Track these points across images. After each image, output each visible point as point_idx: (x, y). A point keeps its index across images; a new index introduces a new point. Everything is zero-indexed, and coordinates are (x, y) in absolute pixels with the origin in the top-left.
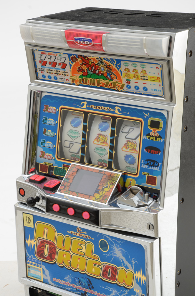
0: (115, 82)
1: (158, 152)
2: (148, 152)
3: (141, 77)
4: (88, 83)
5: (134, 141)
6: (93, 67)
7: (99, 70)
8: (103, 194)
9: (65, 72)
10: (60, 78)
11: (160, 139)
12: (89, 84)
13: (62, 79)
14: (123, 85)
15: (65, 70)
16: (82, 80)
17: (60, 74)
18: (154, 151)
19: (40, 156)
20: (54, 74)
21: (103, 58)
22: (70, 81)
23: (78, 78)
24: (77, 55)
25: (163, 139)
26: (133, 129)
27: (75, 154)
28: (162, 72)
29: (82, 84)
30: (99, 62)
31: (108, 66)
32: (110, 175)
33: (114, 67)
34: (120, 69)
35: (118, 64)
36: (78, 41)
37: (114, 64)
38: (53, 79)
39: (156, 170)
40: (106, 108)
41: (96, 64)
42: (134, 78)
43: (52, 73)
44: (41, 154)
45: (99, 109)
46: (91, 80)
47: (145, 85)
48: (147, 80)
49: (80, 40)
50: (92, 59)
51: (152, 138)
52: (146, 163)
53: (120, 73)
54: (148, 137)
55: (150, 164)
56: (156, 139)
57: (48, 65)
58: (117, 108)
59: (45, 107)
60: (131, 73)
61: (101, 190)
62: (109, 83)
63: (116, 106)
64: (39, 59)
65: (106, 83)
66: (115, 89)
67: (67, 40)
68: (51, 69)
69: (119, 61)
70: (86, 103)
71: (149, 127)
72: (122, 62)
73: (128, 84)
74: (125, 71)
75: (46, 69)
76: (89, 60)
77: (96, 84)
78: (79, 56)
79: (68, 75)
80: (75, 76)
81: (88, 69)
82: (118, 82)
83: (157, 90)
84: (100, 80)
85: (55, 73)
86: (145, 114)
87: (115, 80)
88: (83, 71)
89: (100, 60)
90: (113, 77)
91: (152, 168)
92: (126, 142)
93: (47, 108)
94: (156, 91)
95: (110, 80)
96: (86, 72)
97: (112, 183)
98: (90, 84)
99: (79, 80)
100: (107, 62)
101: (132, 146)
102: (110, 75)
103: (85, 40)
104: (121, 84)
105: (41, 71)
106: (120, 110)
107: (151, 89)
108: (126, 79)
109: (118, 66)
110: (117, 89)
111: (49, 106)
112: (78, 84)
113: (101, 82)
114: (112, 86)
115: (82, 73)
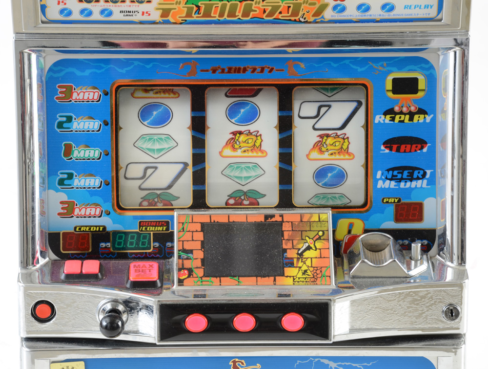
0: (299, 2)
1: (419, 146)
2: (391, 150)
4: (215, 13)
5: (339, 132)
8: (308, 267)
10: (122, 12)
11: (422, 116)
12: (217, 16)
13: (129, 12)
16: (195, 8)
17: (123, 2)
18: (409, 146)
19: (59, 214)
20: (102, 3)
22: (156, 16)
25: (432, 116)
26: (329, 106)
27: (159, 192)
29: (195, 17)
32: (301, 221)
38: (96, 16)
39: (419, 185)
43: (98, 1)
44: (62, 208)
51: (400, 118)
52: (390, 176)
54: (388, 117)
55: (399, 176)
56: (411, 119)
59: (60, 90)
61: (298, 259)
62: (281, 6)
63: (288, 59)
65: (270, 8)
66: (297, 18)
70: (194, 64)
71: (390, 94)
73: (338, 2)
77: (239, 14)
79: (149, 2)
80: (175, 2)
82: (309, 2)
83: (423, 7)
84: (253, 2)
85: (107, 1)
86: (375, 67)
91: (408, 184)
92: (318, 139)
93: (69, 91)
94: (417, 9)
97: (317, 237)
101: (337, 144)
104: (317, 6)
105: (56, 1)
106: (302, 66)
107: (405, 6)
110: (304, 17)
111: (74, 87)
112: (182, 20)
113: (255, 7)
114: (288, 13)
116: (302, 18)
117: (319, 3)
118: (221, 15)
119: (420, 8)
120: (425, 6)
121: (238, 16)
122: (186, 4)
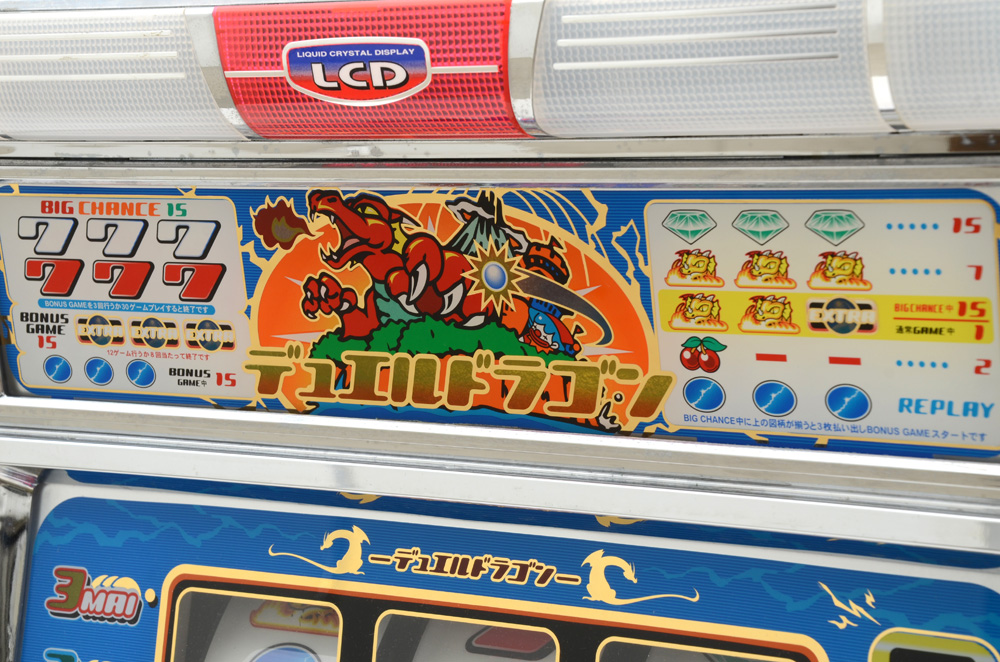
0: (589, 364)
3: (814, 315)
4: (383, 387)
6: (422, 270)
7: (467, 286)
9: (213, 326)
10: (172, 372)
12: (388, 394)
13: (189, 373)
14: (660, 385)
15: (211, 311)
16: (334, 371)
17: (173, 343)
20: (128, 345)
21: (499, 193)
22: (248, 387)
23: (303, 359)
24: (297, 195)
29: (337, 396)
30: (470, 230)
31: (539, 246)
33: (588, 250)
34: (635, 261)
35: (624, 230)
36: (317, 69)
37: (591, 230)
38: (121, 383)
40: (510, 563)
41: (449, 248)
42: (749, 324)
43: (119, 340)
45: (463, 571)
46: (402, 365)
47: (844, 375)
48: (867, 328)
49: (332, 60)
50: (414, 207)
53: (632, 291)
57: (88, 288)
58: (597, 561)
59: (59, 581)
60: (730, 286)
62: (542, 375)
63: (593, 546)
64: (27, 250)
65: (517, 379)
66: (591, 416)
67: (230, 74)
68: (108, 315)
69: (627, 205)
70: (357, 537)
72: (653, 212)
73: (700, 373)
74: (675, 278)
75: (74, 315)
76: (389, 222)
78: (318, 195)
79: (229, 345)
80: (285, 350)
81: (381, 288)
82: (619, 366)
83: (958, 409)
84: (473, 360)
85: (138, 341)
86: (838, 603)
87: (589, 349)
88: (346, 306)
89: (474, 214)
90: (578, 330)
93: (76, 589)
94: (942, 414)
95: (556, 352)
96: (364, 311)
98: (399, 394)
99: (313, 371)
100: (532, 218)
102: (554, 314)
103: (371, 53)
104: (642, 381)
105: (35, 336)
106: (629, 574)
107: (902, 401)
108: (684, 336)
109: (618, 240)
110: (610, 414)
111: (88, 575)
112: (309, 403)
113: (478, 375)
114: (567, 400)
115: (334, 322)
116: (605, 417)
117: (645, 372)
119: (950, 413)
120: (966, 405)
121: (440, 398)
122: (311, 356)
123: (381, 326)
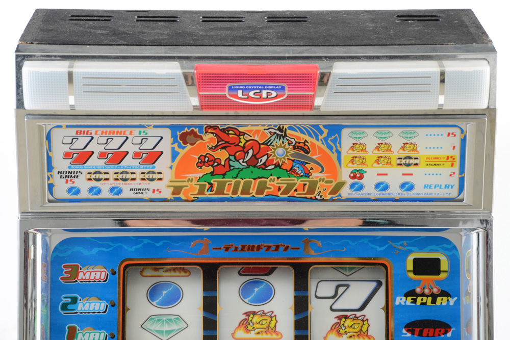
0: (315, 179)
1: (443, 330)
2: (413, 334)
3: (399, 162)
4: (228, 190)
5: (358, 314)
6: (251, 152)
7: (269, 156)
9: (154, 173)
10: (131, 190)
11: (445, 299)
12: (230, 193)
13: (139, 190)
15: (154, 167)
16: (208, 186)
17: (133, 179)
18: (432, 330)
20: (111, 181)
22: (167, 193)
24: (200, 127)
26: (348, 286)
28: (463, 142)
29: (207, 195)
31: (299, 143)
33: (319, 144)
34: (336, 147)
35: (333, 137)
36: (240, 92)
37: (320, 137)
38: (104, 195)
40: (273, 245)
41: (263, 144)
42: (376, 165)
43: (107, 179)
45: (253, 250)
47: (407, 179)
48: (416, 164)
49: (246, 89)
51: (422, 300)
53: (334, 156)
54: (409, 298)
56: (434, 301)
57: (94, 161)
59: (65, 270)
60: (370, 153)
62: (296, 184)
65: (285, 186)
66: (313, 196)
68: (103, 171)
70: (206, 242)
71: (411, 275)
72: (345, 132)
73: (356, 180)
75: (85, 171)
76: (239, 136)
77: (253, 192)
78: (210, 127)
80: (186, 180)
81: (232, 158)
82: (326, 180)
83: (443, 187)
84: (268, 180)
85: (116, 179)
87: (316, 175)
88: (216, 164)
89: (275, 133)
90: (312, 169)
93: (75, 271)
94: (438, 188)
95: (302, 176)
96: (224, 166)
101: (356, 326)
103: (263, 88)
104: (334, 184)
105: (64, 180)
106: (320, 245)
107: (425, 185)
108: (351, 169)
109: (331, 140)
110: (320, 195)
111: (80, 266)
112: (194, 198)
113: (269, 185)
114: (304, 191)
115: (210, 169)
116: (318, 195)
117: (336, 181)
118: (235, 192)
119: (440, 188)
120: (446, 185)
122: (198, 182)
123: (230, 170)
